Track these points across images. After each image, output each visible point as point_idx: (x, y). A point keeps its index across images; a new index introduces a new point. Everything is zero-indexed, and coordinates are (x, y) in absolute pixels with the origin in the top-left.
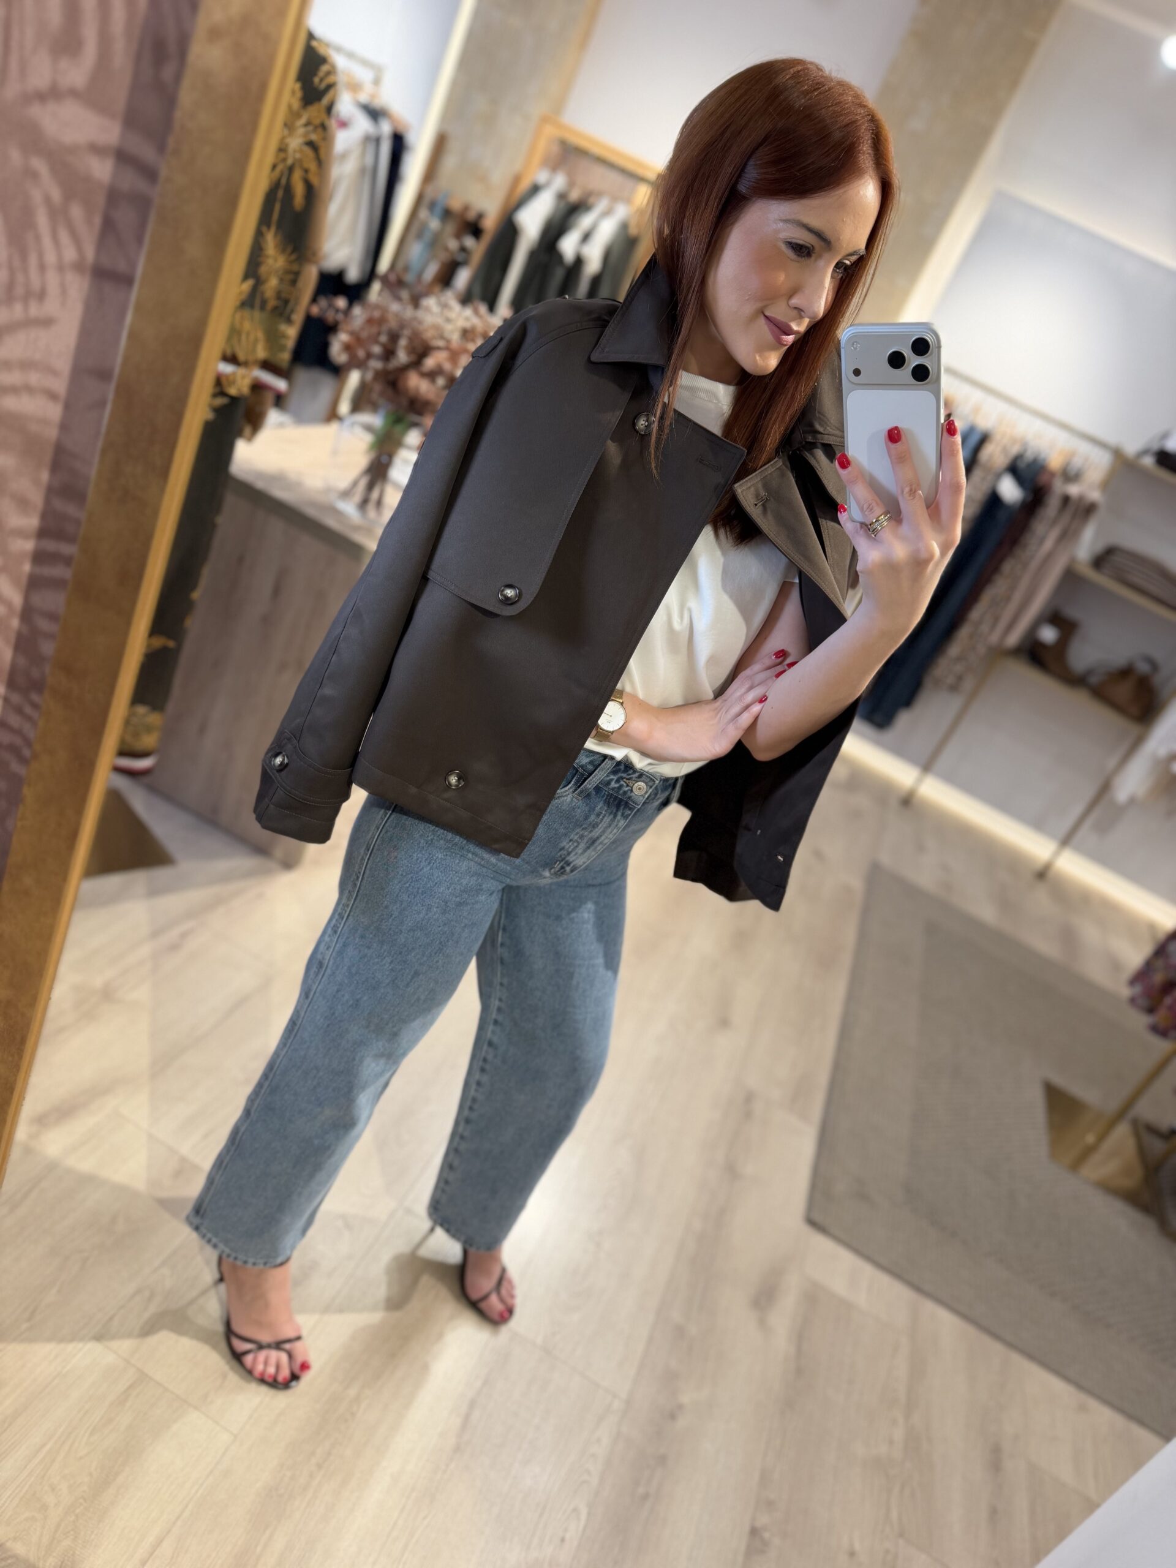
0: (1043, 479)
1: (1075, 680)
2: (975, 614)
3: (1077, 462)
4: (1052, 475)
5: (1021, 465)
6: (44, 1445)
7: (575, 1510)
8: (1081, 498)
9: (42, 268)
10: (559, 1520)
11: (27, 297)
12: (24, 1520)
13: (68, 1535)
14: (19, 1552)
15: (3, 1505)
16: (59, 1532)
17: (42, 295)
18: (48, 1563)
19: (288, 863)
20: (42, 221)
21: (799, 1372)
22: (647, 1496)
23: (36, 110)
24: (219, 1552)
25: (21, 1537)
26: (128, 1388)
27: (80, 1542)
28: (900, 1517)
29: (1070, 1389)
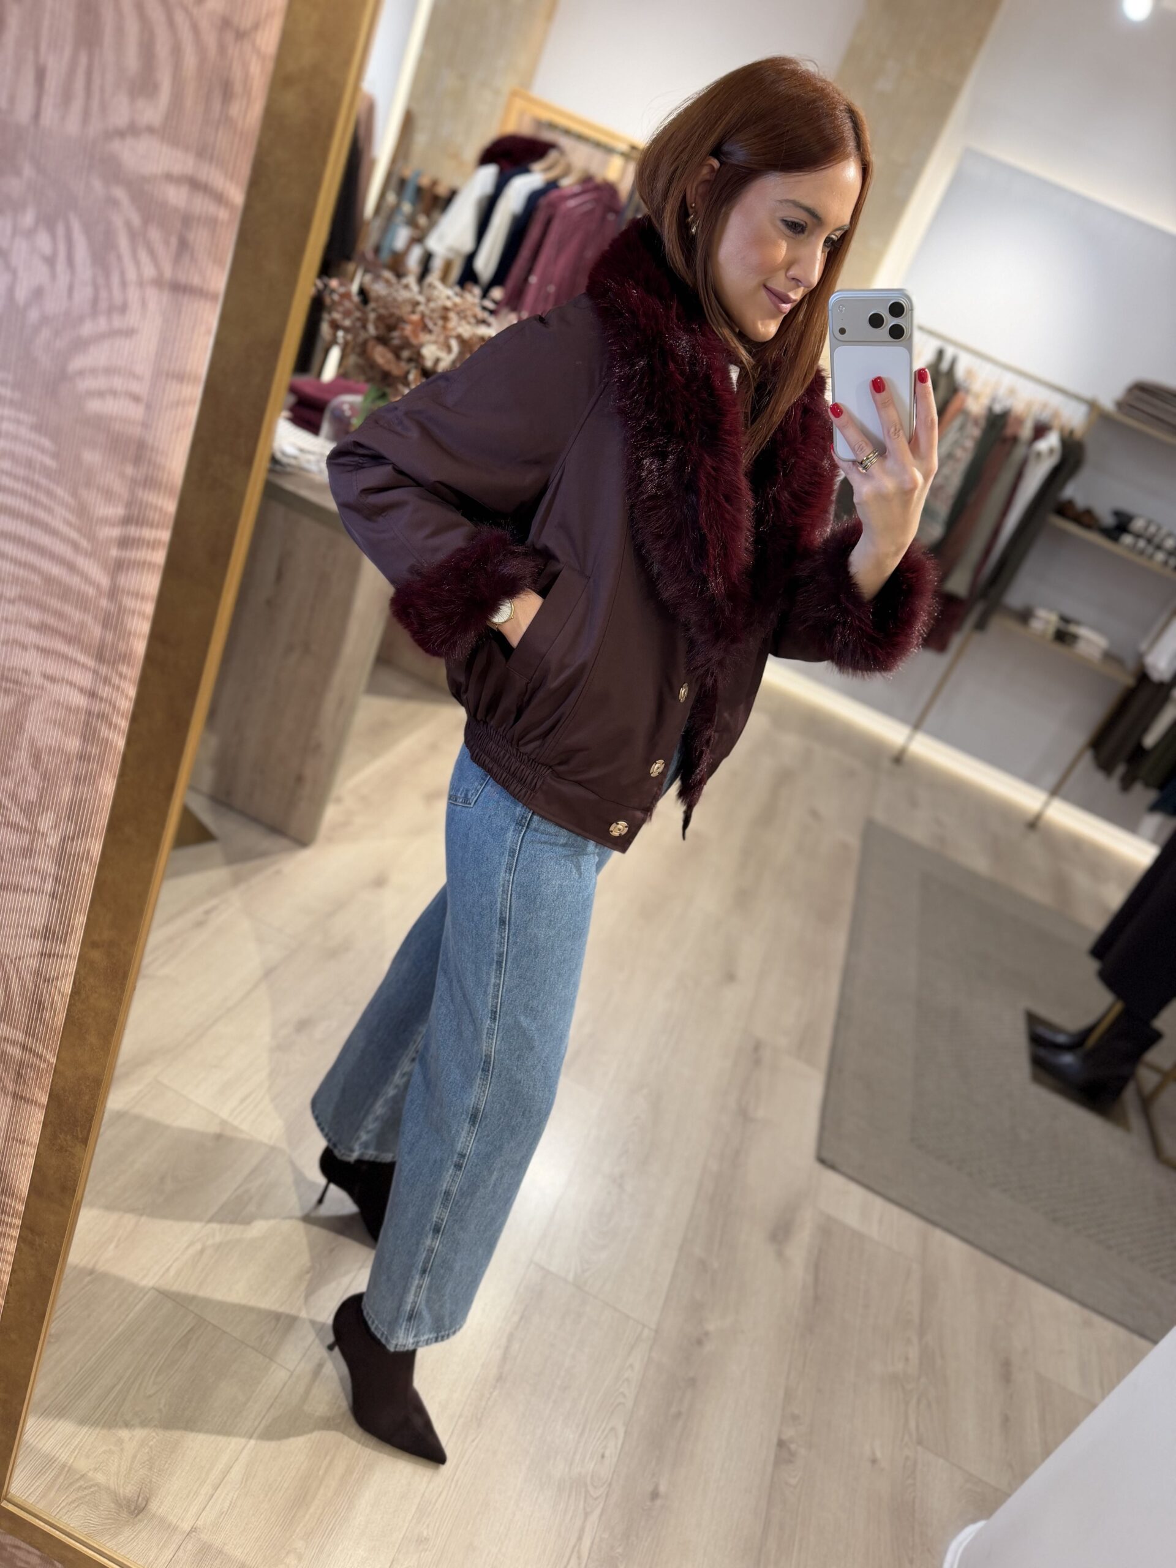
6: (114, 1387)
7: (613, 1429)
9: (124, 284)
10: (599, 1439)
11: (110, 310)
12: (104, 1452)
13: (144, 1465)
14: (100, 1481)
15: (82, 1440)
16: (136, 1462)
17: (124, 309)
18: (128, 1490)
19: (303, 841)
20: (123, 242)
21: (817, 1298)
22: (679, 1414)
23: (116, 145)
24: (284, 1476)
25: (101, 1467)
26: (189, 1331)
27: (155, 1470)
28: (917, 1427)
29: (1075, 1306)
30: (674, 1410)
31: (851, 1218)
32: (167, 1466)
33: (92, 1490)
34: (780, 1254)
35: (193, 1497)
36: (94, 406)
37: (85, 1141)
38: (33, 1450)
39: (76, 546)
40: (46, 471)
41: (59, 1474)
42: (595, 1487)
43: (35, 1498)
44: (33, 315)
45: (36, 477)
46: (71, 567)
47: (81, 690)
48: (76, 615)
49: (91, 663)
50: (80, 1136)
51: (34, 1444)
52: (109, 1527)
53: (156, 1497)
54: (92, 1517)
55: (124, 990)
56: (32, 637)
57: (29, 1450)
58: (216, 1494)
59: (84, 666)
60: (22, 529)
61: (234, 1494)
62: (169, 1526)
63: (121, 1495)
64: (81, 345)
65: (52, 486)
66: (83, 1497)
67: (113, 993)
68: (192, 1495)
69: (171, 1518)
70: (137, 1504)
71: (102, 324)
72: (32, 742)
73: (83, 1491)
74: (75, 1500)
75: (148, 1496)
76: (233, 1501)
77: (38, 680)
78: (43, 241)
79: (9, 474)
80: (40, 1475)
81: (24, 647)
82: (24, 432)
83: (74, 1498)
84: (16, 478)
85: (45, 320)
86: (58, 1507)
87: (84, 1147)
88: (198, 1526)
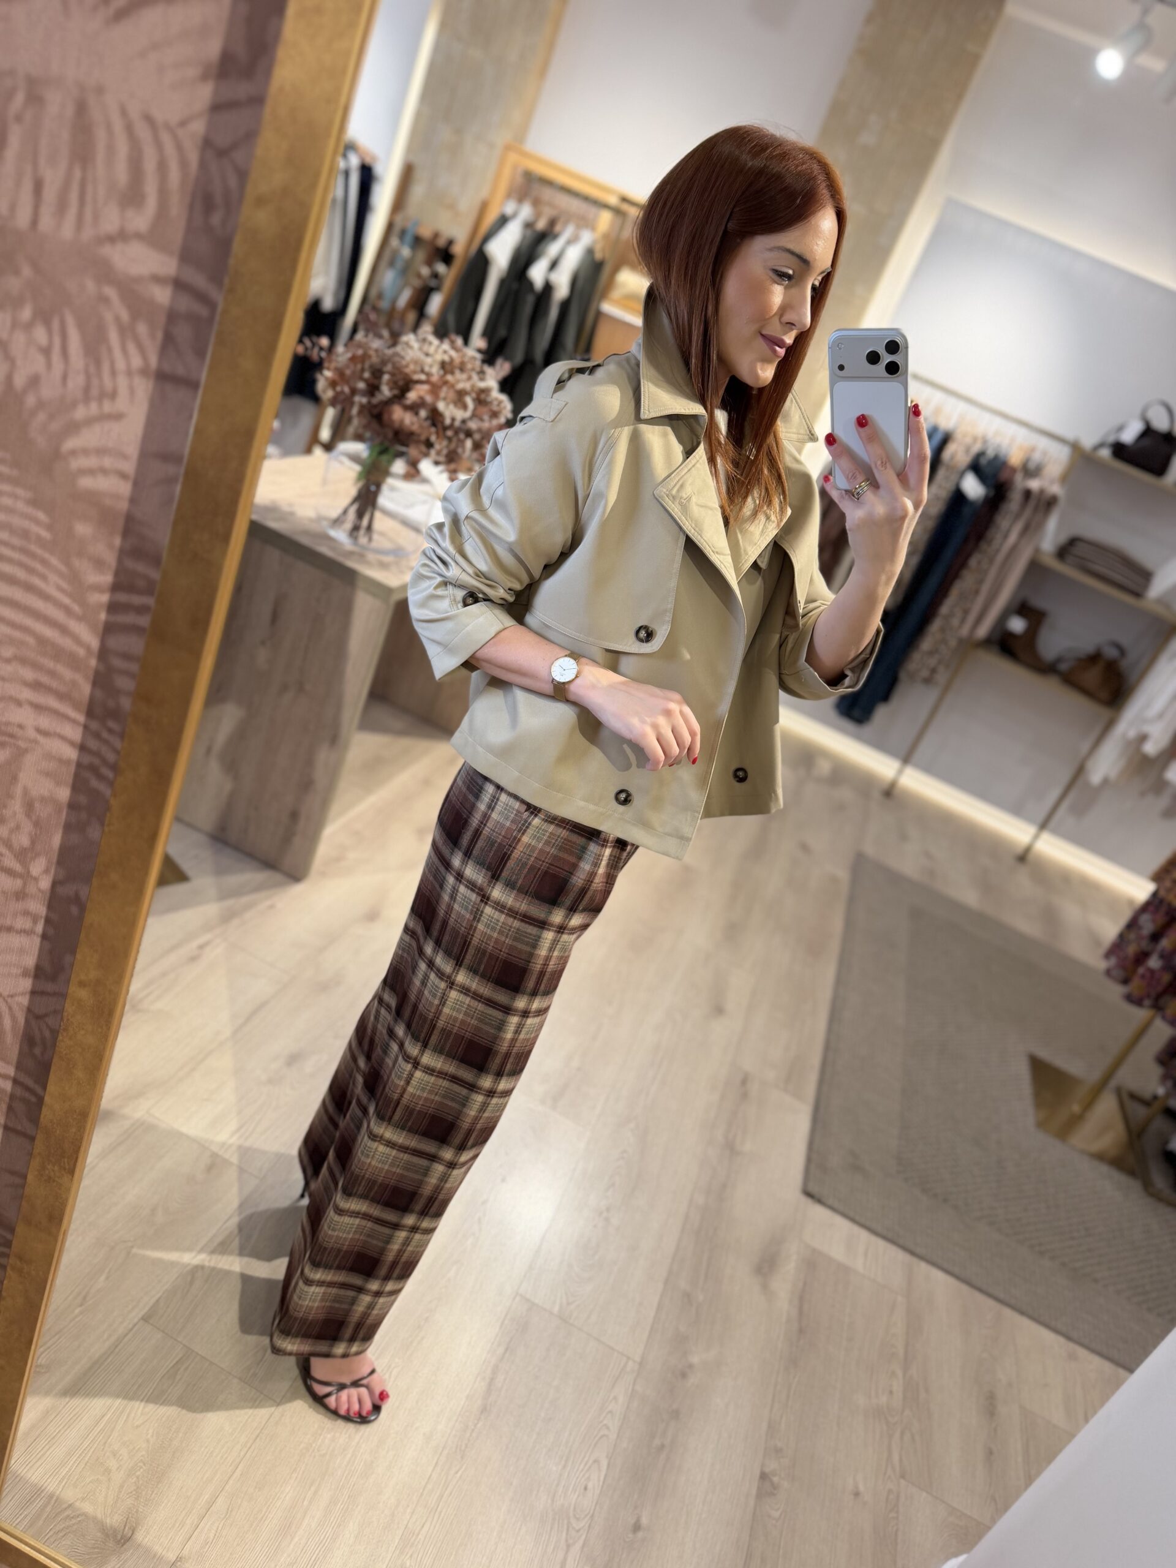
0: (1004, 476)
1: (1046, 669)
2: (944, 609)
3: (1037, 457)
4: (1014, 470)
5: (983, 461)
6: (103, 1417)
7: (596, 1461)
8: (1042, 491)
9: (114, 373)
10: (582, 1470)
11: (103, 396)
12: (90, 1482)
13: (130, 1495)
14: (87, 1511)
15: (70, 1470)
16: (123, 1492)
17: (113, 395)
18: (114, 1520)
19: (296, 875)
20: (113, 336)
21: (801, 1331)
22: (663, 1446)
23: (107, 250)
24: (269, 1506)
25: (88, 1497)
26: (177, 1362)
27: (142, 1500)
28: (901, 1460)
29: (1062, 1340)
30: (657, 1442)
31: (837, 1252)
32: (153, 1495)
33: (79, 1519)
34: (765, 1287)
35: (179, 1527)
36: (86, 483)
37: (72, 1172)
38: (22, 1479)
39: (68, 611)
40: (40, 541)
41: (49, 1503)
42: (578, 1519)
43: (23, 1526)
44: (31, 400)
45: (33, 548)
46: (64, 630)
47: (72, 743)
48: (67, 674)
49: (81, 718)
50: (67, 1167)
51: (22, 1475)
52: (96, 1556)
53: (142, 1527)
54: (79, 1546)
55: (110, 1027)
56: (26, 694)
57: (17, 1480)
58: (201, 1524)
59: (74, 721)
60: (18, 594)
61: (219, 1524)
62: (155, 1556)
63: (108, 1525)
64: (73, 428)
65: (47, 556)
66: (71, 1526)
67: (100, 1030)
68: (177, 1525)
69: (157, 1547)
70: (123, 1533)
71: (94, 408)
72: (26, 792)
73: (71, 1520)
74: (63, 1529)
75: (134, 1525)
76: (219, 1531)
77: (31, 733)
78: (40, 334)
79: (6, 544)
80: (28, 1504)
81: (19, 703)
82: (20, 506)
83: (61, 1527)
84: (13, 548)
85: (41, 405)
86: (46, 1535)
87: (71, 1177)
88: (184, 1555)
